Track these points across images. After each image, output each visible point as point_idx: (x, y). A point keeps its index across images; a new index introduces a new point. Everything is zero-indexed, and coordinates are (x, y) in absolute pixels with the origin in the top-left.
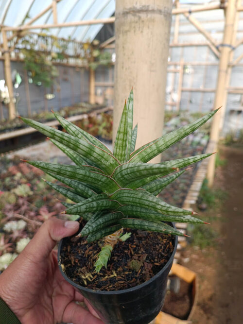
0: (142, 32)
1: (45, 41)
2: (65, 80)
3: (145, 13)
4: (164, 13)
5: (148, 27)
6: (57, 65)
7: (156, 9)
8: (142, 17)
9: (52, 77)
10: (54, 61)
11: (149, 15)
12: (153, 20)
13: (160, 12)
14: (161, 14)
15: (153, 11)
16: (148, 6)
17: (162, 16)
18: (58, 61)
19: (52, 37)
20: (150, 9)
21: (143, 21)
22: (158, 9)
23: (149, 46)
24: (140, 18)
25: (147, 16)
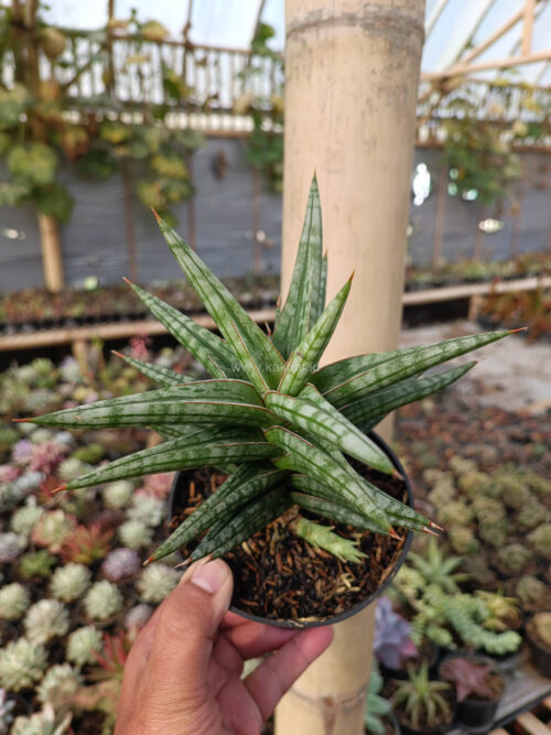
0: (309, 77)
1: (505, 98)
2: (540, 187)
3: (314, 29)
4: (363, 19)
5: (322, 63)
6: (523, 152)
7: (338, 14)
8: (308, 42)
9: (505, 182)
10: (519, 143)
11: (324, 33)
12: (332, 45)
13: (351, 19)
14: (353, 25)
15: (332, 21)
16: (320, 11)
17: (358, 29)
18: (530, 142)
19: (522, 87)
20: (325, 17)
21: (310, 51)
22: (343, 14)
23: (323, 111)
24: (304, 43)
25: (318, 35)
